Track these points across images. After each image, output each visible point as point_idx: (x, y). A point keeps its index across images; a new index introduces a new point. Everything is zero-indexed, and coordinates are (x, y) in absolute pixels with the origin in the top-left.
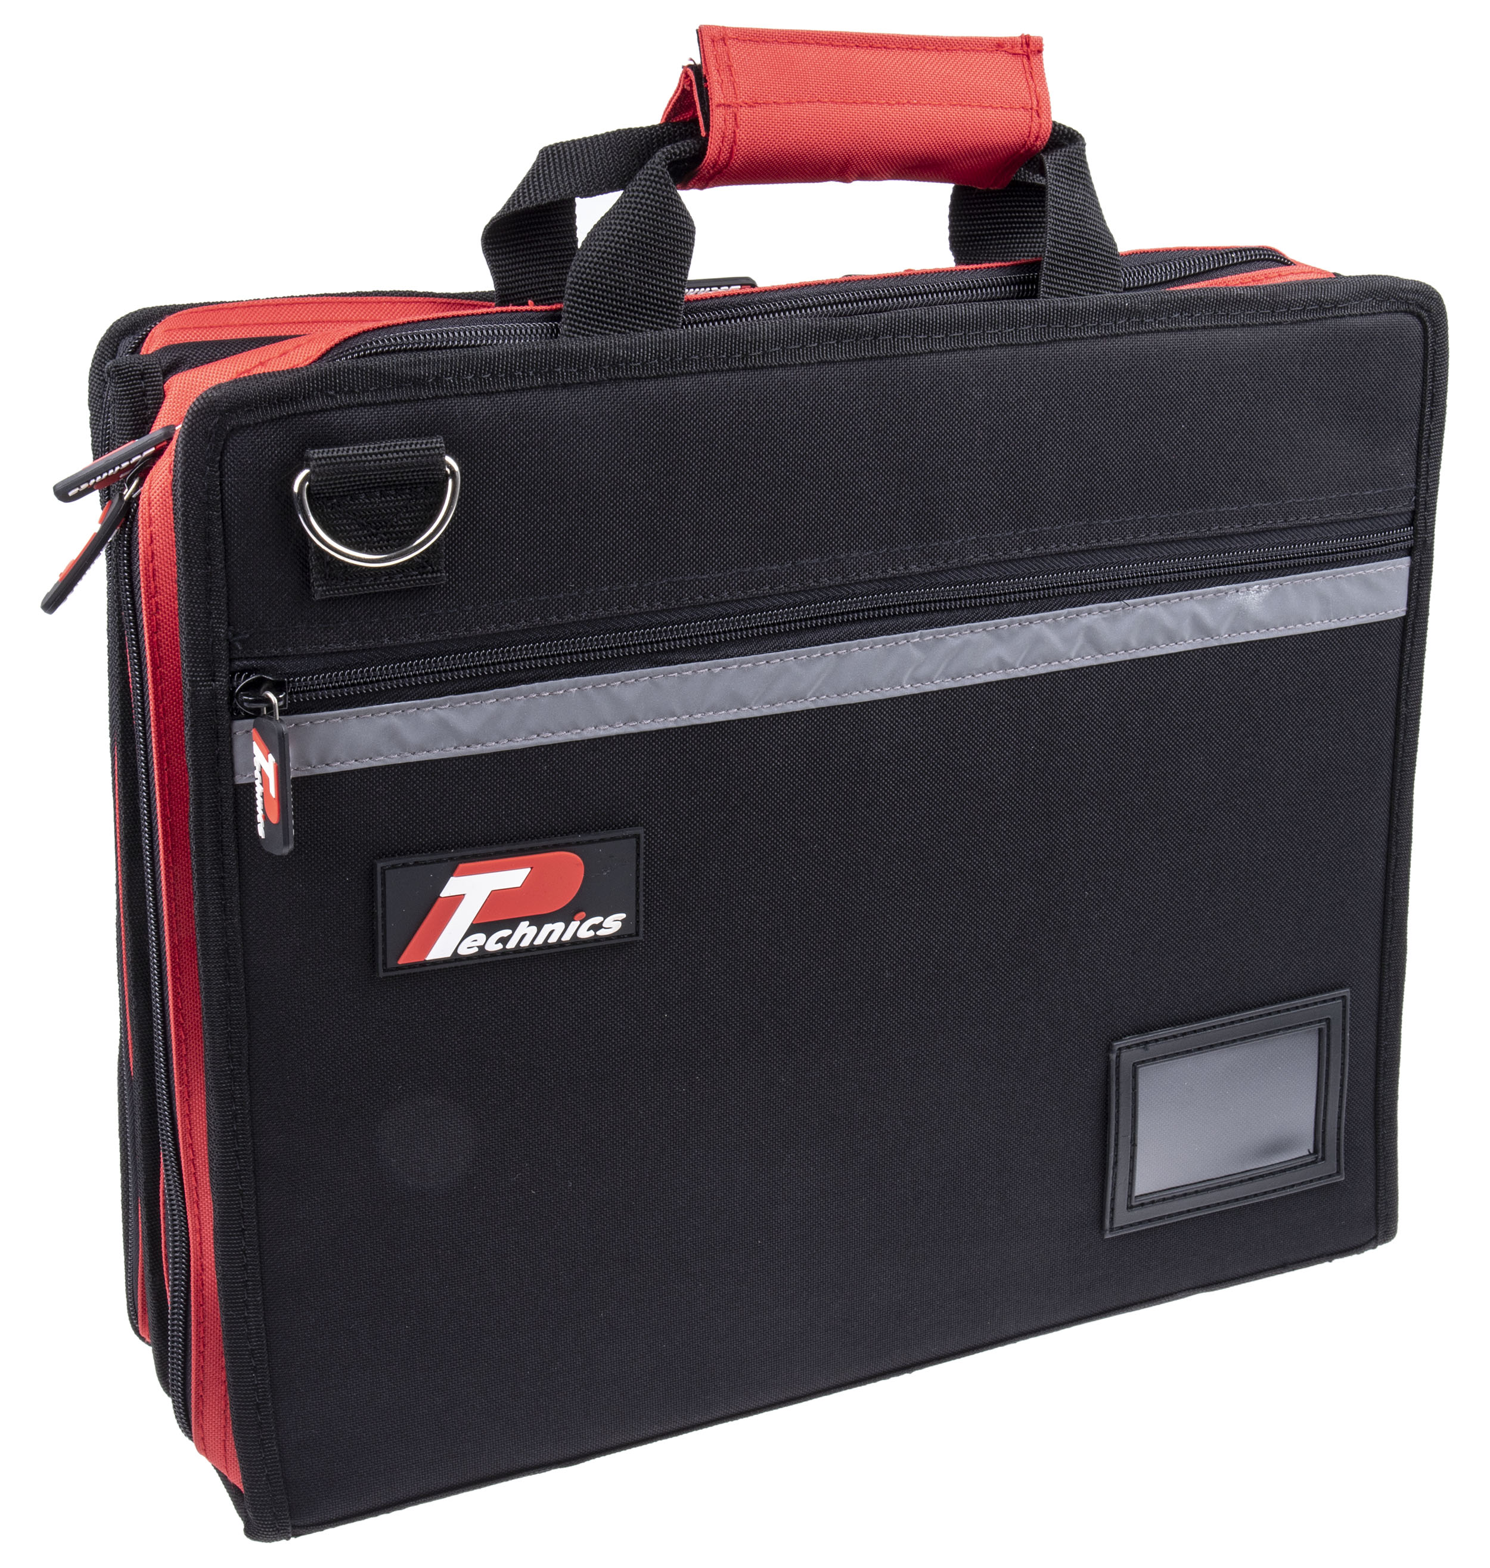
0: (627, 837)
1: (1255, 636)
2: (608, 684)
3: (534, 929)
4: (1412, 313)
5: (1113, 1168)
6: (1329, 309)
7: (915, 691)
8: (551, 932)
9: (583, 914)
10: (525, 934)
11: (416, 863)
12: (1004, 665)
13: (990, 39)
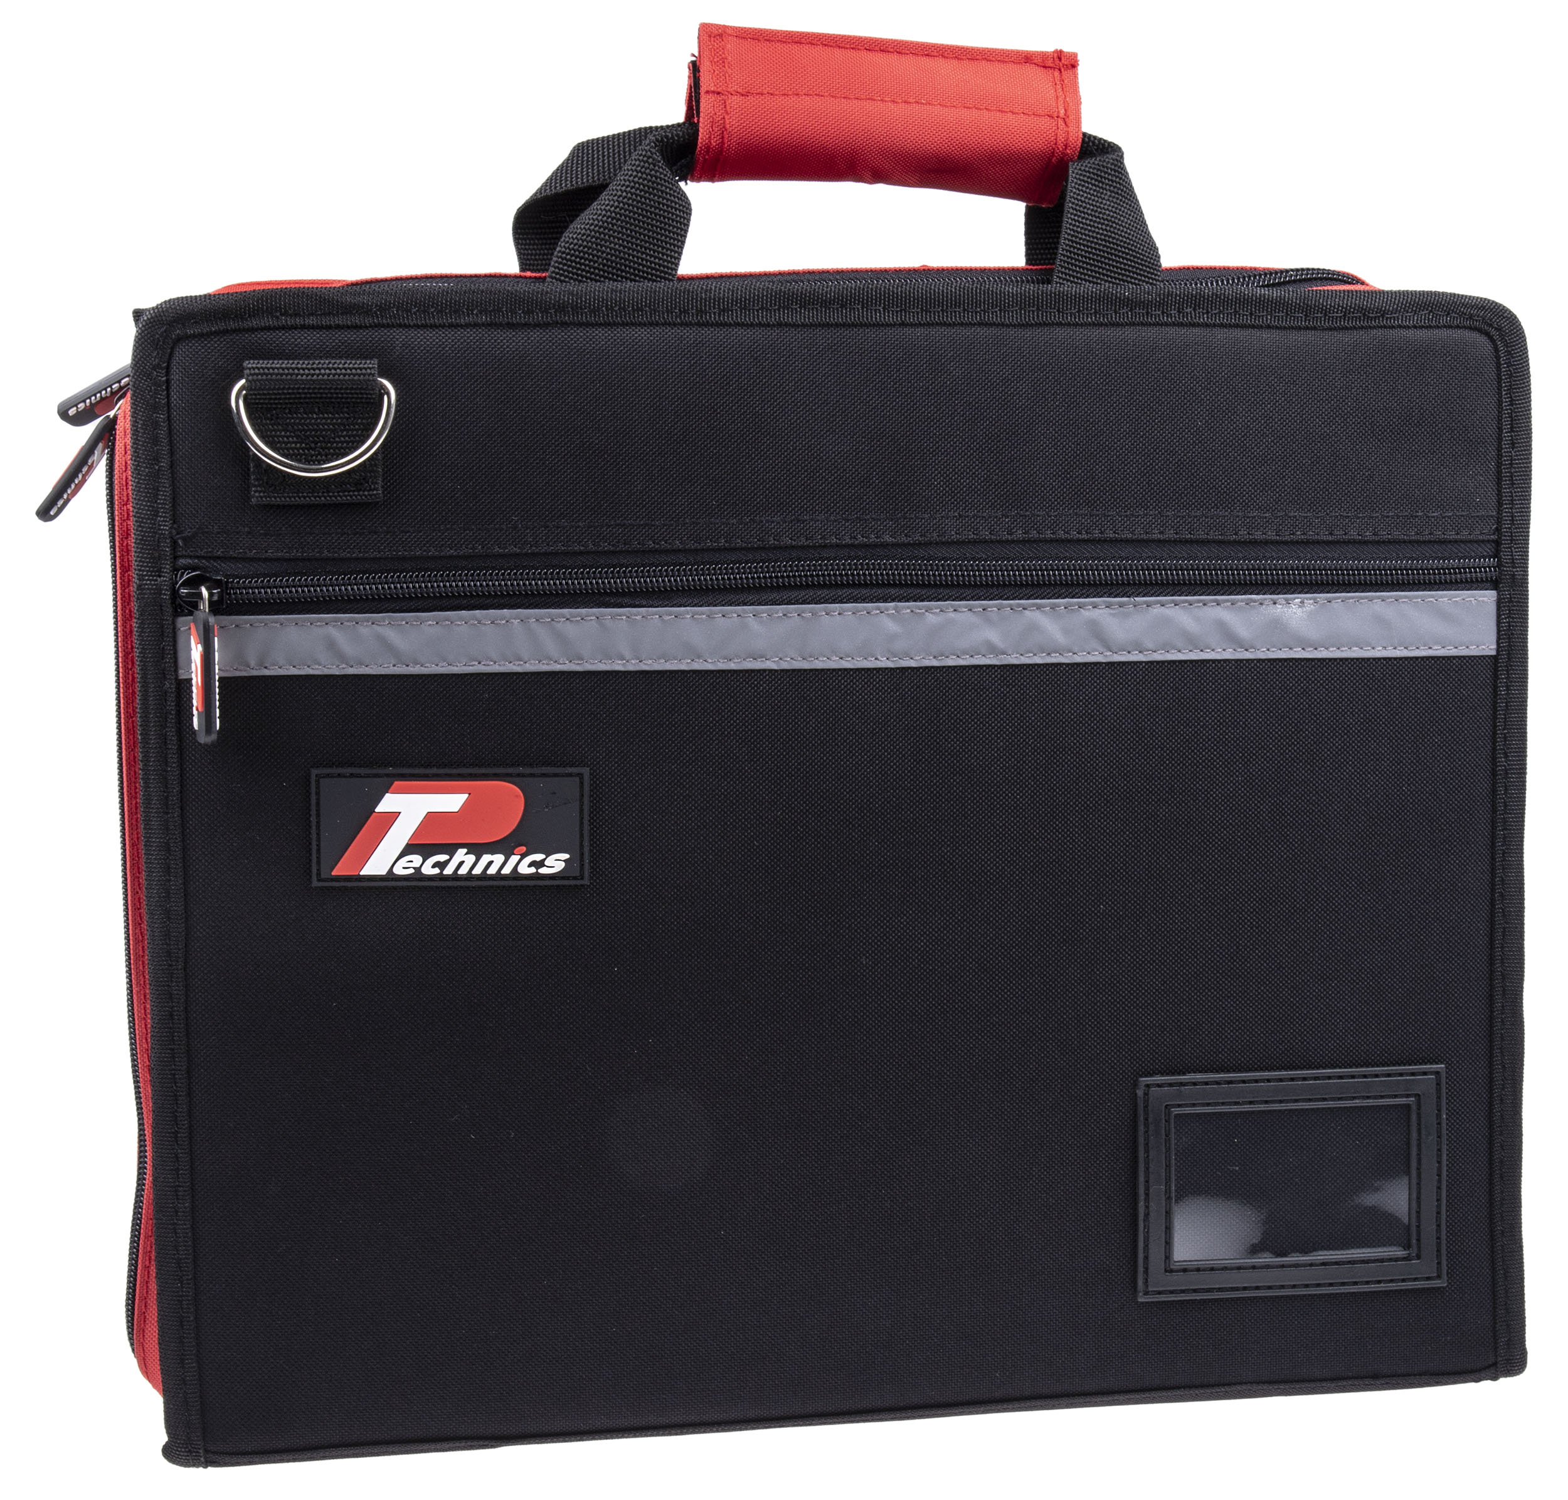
0: (570, 775)
1: (1298, 653)
2: (553, 620)
3: (472, 858)
4: (1480, 331)
5: (1144, 1220)
6: (1375, 317)
7: (891, 665)
8: (491, 863)
9: (524, 849)
10: (462, 862)
11: (352, 775)
12: (993, 650)
13: (1018, 52)
